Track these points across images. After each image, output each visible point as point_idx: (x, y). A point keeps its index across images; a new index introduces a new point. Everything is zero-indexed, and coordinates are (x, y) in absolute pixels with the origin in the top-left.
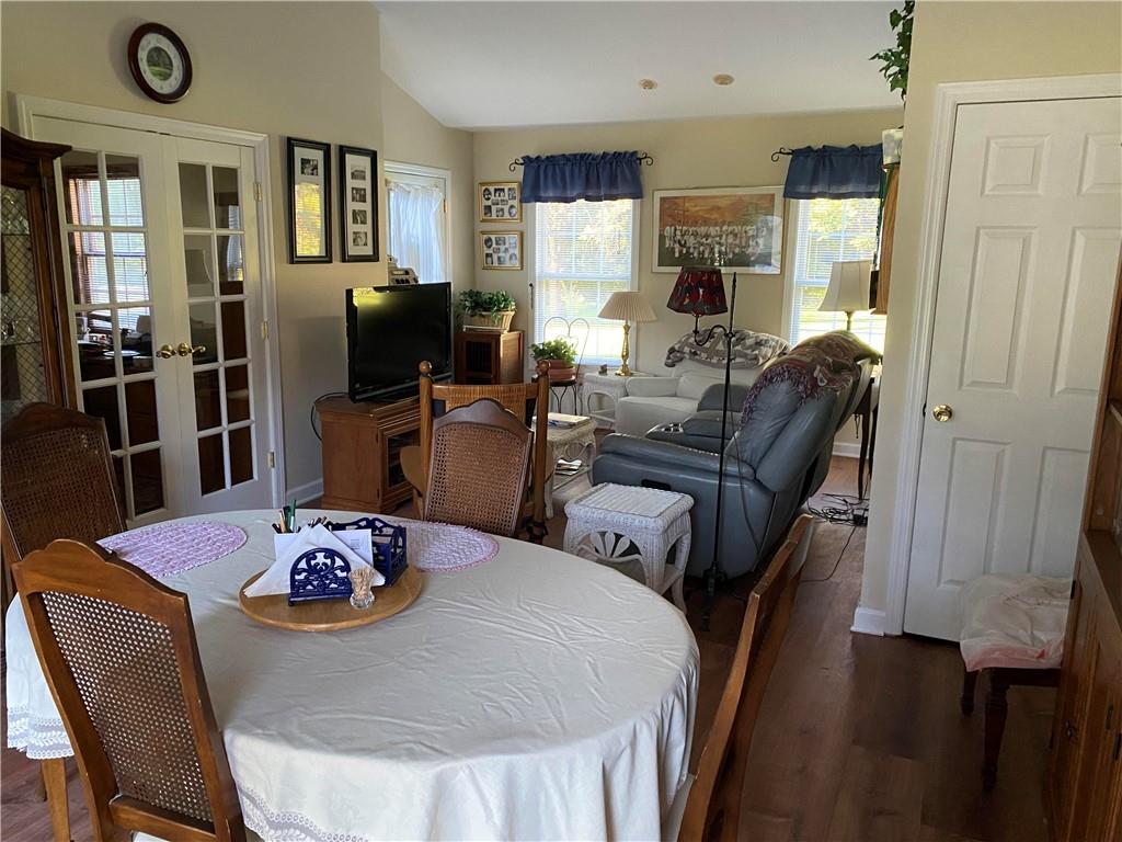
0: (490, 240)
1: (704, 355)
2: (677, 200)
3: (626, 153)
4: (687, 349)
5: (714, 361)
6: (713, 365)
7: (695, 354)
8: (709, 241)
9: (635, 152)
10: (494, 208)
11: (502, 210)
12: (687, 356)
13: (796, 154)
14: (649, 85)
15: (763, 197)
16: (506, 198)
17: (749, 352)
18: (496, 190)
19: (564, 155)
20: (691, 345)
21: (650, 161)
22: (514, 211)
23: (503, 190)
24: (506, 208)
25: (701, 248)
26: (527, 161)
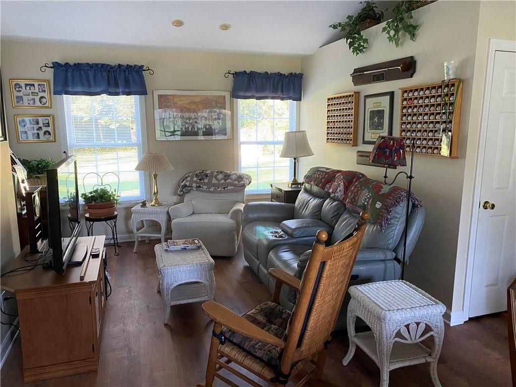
0: (23, 121)
1: (205, 187)
2: (169, 97)
3: (135, 66)
4: (194, 185)
5: (212, 189)
6: (211, 192)
7: (200, 187)
8: (191, 121)
9: (142, 66)
10: (25, 98)
11: (34, 100)
12: (194, 189)
13: (236, 75)
14: (179, 23)
15: (219, 97)
16: (37, 90)
17: (236, 182)
18: (26, 85)
19: (88, 64)
20: (196, 182)
21: (152, 73)
22: (44, 100)
23: (33, 85)
24: (37, 99)
25: (187, 126)
26: (56, 66)
